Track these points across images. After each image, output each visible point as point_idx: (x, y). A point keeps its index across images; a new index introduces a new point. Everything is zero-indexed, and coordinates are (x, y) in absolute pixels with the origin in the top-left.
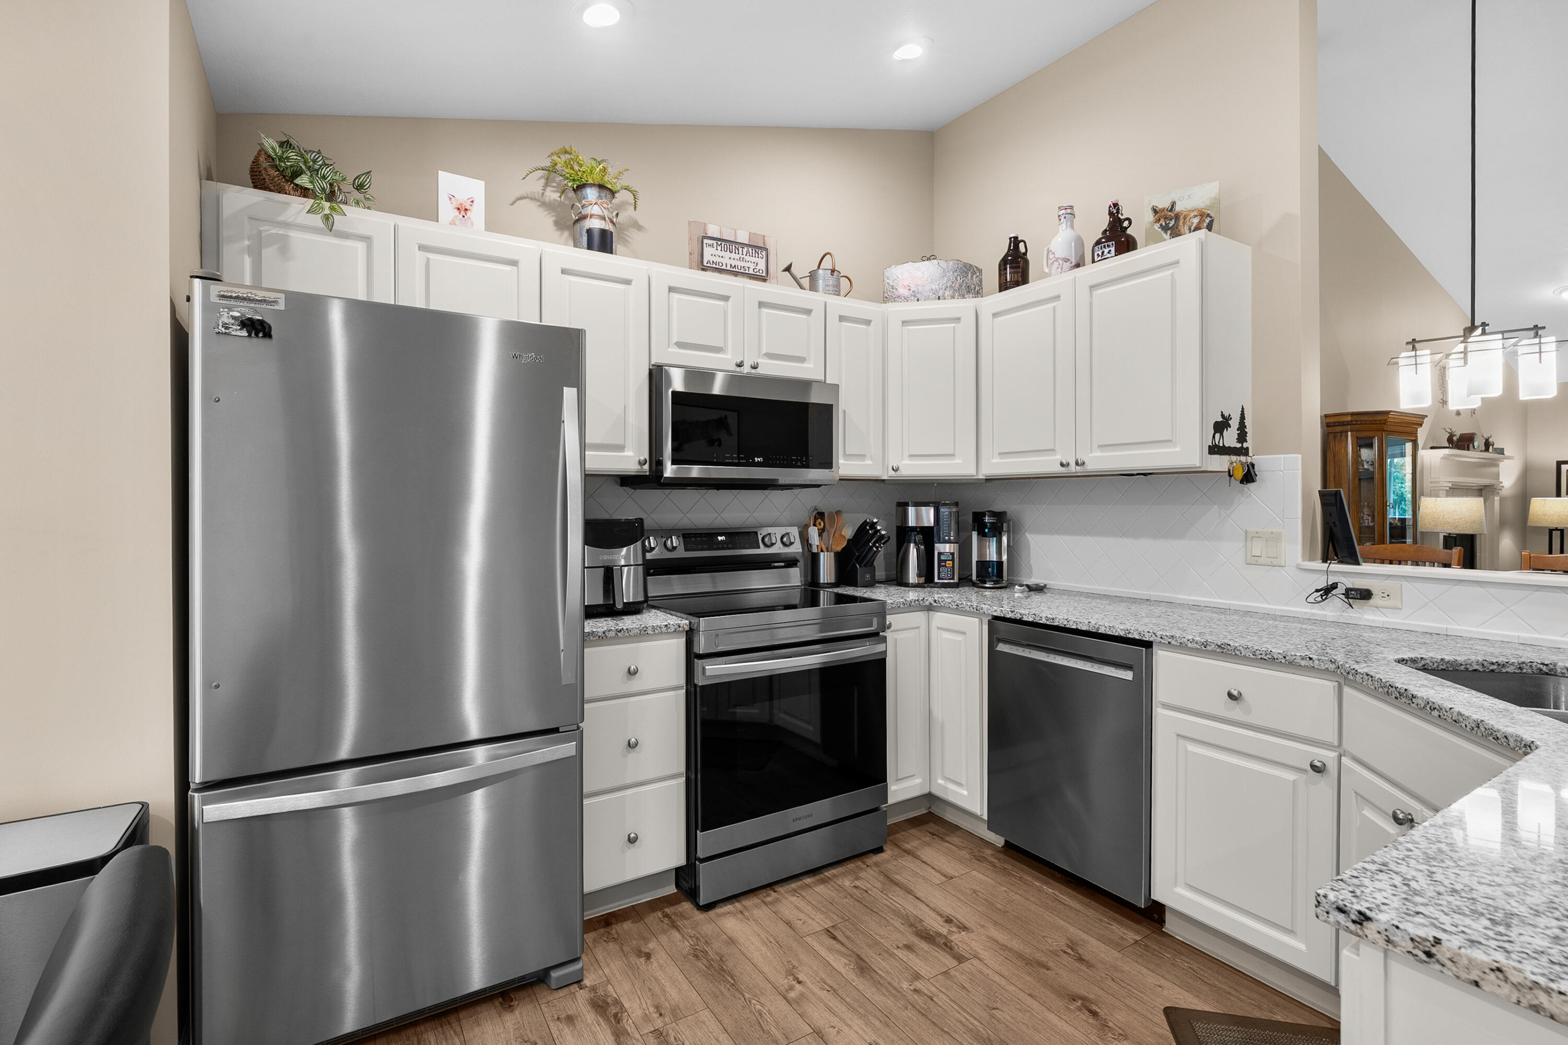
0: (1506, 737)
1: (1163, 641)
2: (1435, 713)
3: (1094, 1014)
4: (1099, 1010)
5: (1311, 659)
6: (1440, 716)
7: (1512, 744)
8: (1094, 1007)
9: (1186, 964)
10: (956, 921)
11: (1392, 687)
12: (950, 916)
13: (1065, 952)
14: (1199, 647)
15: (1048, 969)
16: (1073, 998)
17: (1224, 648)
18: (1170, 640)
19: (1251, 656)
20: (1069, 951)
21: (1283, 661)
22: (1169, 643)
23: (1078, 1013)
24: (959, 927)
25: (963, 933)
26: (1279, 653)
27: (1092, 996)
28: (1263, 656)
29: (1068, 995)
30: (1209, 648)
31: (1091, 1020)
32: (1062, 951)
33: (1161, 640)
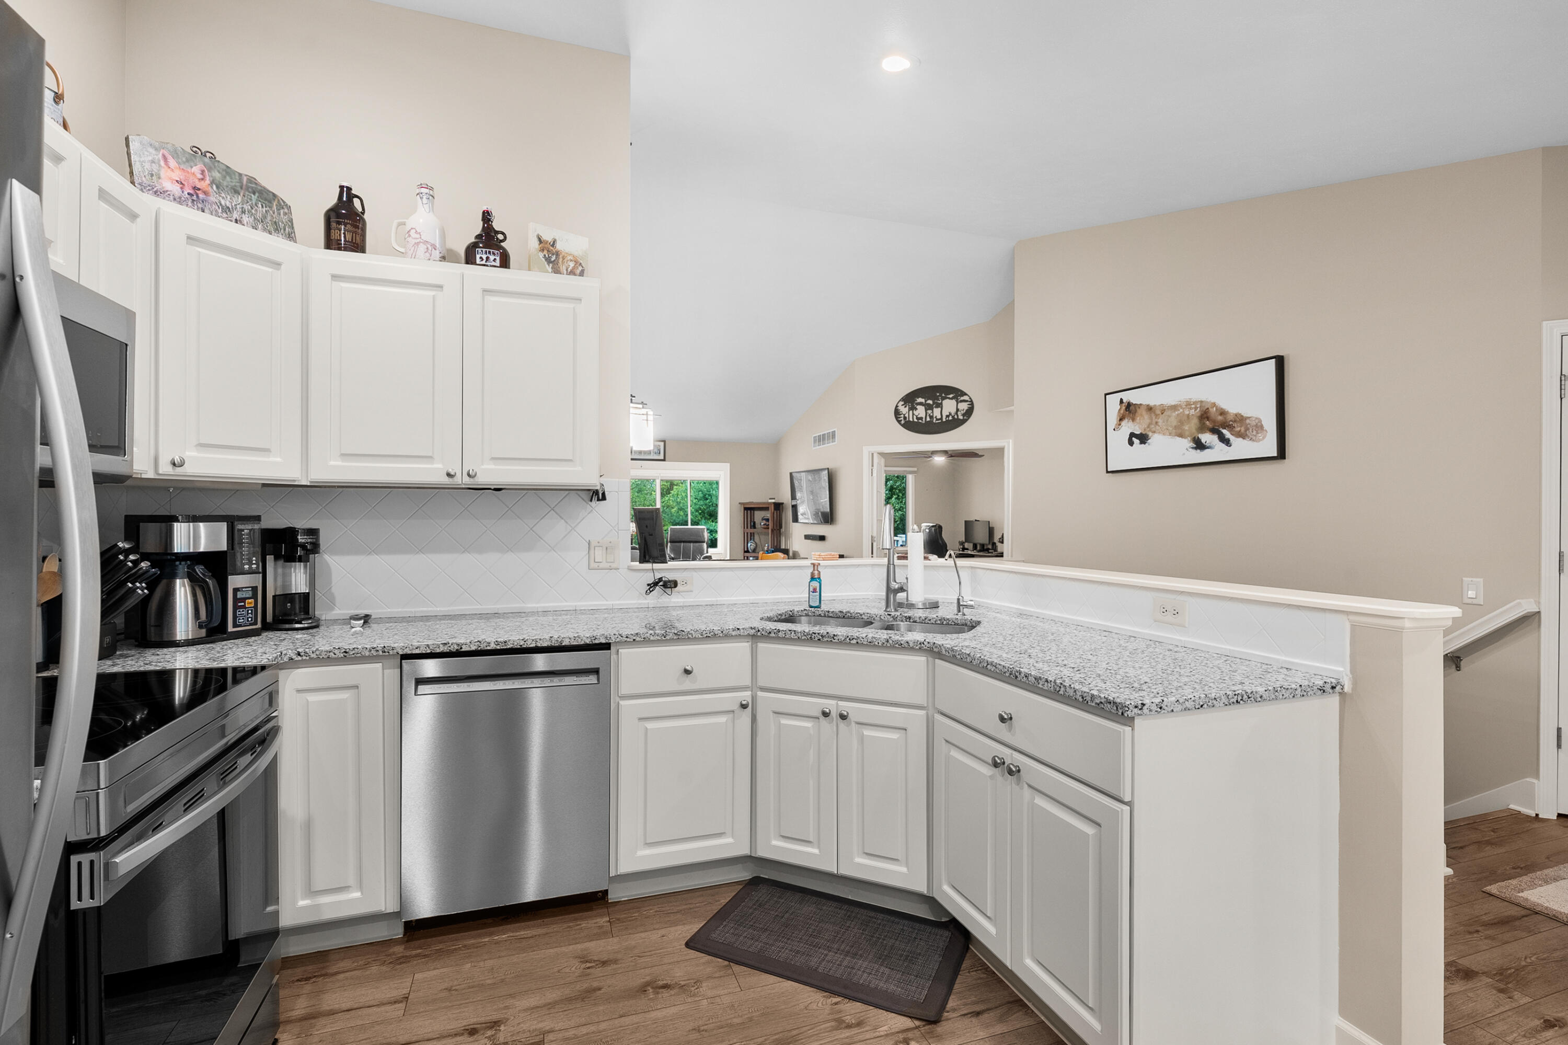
0: (907, 642)
1: (628, 640)
2: (854, 641)
3: (666, 987)
4: (665, 982)
5: (738, 629)
6: (857, 642)
7: (911, 645)
8: (661, 983)
9: (651, 911)
10: (479, 1026)
11: (815, 634)
12: (467, 1028)
13: (589, 968)
14: (660, 638)
15: (600, 989)
16: (643, 989)
17: (679, 635)
18: (634, 638)
19: (700, 636)
20: (588, 965)
21: (721, 635)
22: (634, 640)
23: (660, 996)
24: (491, 1028)
25: (502, 1028)
26: (719, 630)
27: (648, 978)
28: (708, 635)
29: (638, 992)
30: (668, 637)
31: (672, 992)
32: (585, 969)
33: (626, 639)
